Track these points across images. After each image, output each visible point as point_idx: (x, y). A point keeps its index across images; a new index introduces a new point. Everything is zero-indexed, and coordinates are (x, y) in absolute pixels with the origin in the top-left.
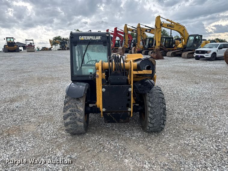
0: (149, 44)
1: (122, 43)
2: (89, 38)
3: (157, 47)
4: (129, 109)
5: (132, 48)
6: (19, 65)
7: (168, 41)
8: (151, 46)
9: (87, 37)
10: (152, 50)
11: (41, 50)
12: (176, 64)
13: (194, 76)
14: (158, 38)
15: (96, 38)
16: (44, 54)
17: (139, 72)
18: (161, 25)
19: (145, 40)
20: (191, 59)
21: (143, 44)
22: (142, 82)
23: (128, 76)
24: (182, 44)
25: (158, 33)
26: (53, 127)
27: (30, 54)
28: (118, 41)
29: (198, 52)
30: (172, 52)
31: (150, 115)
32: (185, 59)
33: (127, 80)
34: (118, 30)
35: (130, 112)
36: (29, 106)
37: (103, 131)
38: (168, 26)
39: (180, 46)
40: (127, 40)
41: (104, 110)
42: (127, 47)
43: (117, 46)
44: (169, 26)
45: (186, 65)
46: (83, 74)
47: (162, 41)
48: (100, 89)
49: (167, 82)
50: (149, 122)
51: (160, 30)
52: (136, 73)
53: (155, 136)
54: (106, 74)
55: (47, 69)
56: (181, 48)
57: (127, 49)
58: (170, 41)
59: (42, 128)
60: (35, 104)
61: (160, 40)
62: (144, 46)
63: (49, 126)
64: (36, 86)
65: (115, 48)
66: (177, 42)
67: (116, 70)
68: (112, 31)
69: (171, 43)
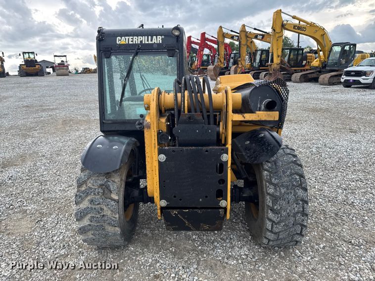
0: (261, 61)
1: (215, 58)
2: (137, 40)
3: (276, 66)
4: (223, 203)
5: (231, 67)
6: (39, 97)
7: (294, 55)
8: (264, 64)
9: (133, 39)
10: (266, 70)
11: (80, 73)
12: (309, 96)
13: (347, 117)
14: (277, 49)
15: (152, 41)
16: (83, 79)
17: (246, 115)
18: (283, 26)
19: (253, 53)
20: (336, 86)
21: (251, 60)
22: (254, 136)
23: (219, 124)
24: (320, 60)
25: (277, 40)
26: (66, 227)
27: (60, 78)
28: (208, 56)
29: (348, 74)
30: (301, 74)
31: (271, 215)
32: (325, 86)
33: (218, 134)
34: (207, 36)
35: (225, 209)
36: (33, 175)
37: (166, 240)
38: (294, 28)
39: (316, 63)
40: (223, 53)
41: (164, 203)
42: (222, 66)
43: (205, 64)
44: (296, 28)
45: (329, 96)
46: (127, 118)
47: (283, 55)
48: (154, 156)
49: (296, 129)
50: (268, 230)
51: (280, 35)
52: (238, 117)
53: (281, 257)
54: (168, 120)
55: (84, 104)
56: (317, 67)
57: (222, 69)
58: (298, 54)
59: (43, 227)
60: (44, 173)
61: (280, 53)
62: (252, 63)
63: (58, 222)
64: (58, 136)
65: (201, 68)
66: (310, 56)
67: (193, 110)
68: (198, 39)
69: (300, 58)
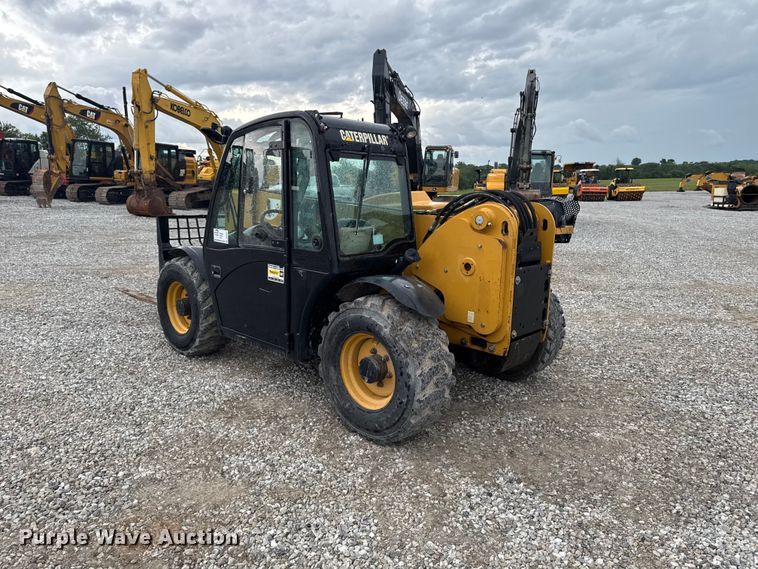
0: (90, 163)
2: (363, 138)
14: (148, 144)
18: (154, 103)
24: (215, 170)
25: (147, 127)
30: (184, 193)
38: (172, 108)
39: (206, 175)
41: (514, 334)
44: (175, 108)
48: (511, 280)
51: (150, 117)
56: (210, 182)
58: (170, 156)
61: (153, 153)
66: (190, 162)
